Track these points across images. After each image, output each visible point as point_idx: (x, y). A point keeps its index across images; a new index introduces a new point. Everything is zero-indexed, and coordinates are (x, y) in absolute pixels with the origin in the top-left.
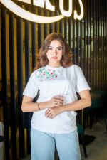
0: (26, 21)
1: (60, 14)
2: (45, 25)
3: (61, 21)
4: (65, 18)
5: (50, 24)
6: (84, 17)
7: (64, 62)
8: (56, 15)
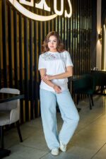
0: (30, 20)
1: (54, 13)
2: (43, 22)
3: (54, 19)
4: (58, 16)
5: (47, 22)
6: (72, 15)
7: (59, 49)
8: (51, 14)
